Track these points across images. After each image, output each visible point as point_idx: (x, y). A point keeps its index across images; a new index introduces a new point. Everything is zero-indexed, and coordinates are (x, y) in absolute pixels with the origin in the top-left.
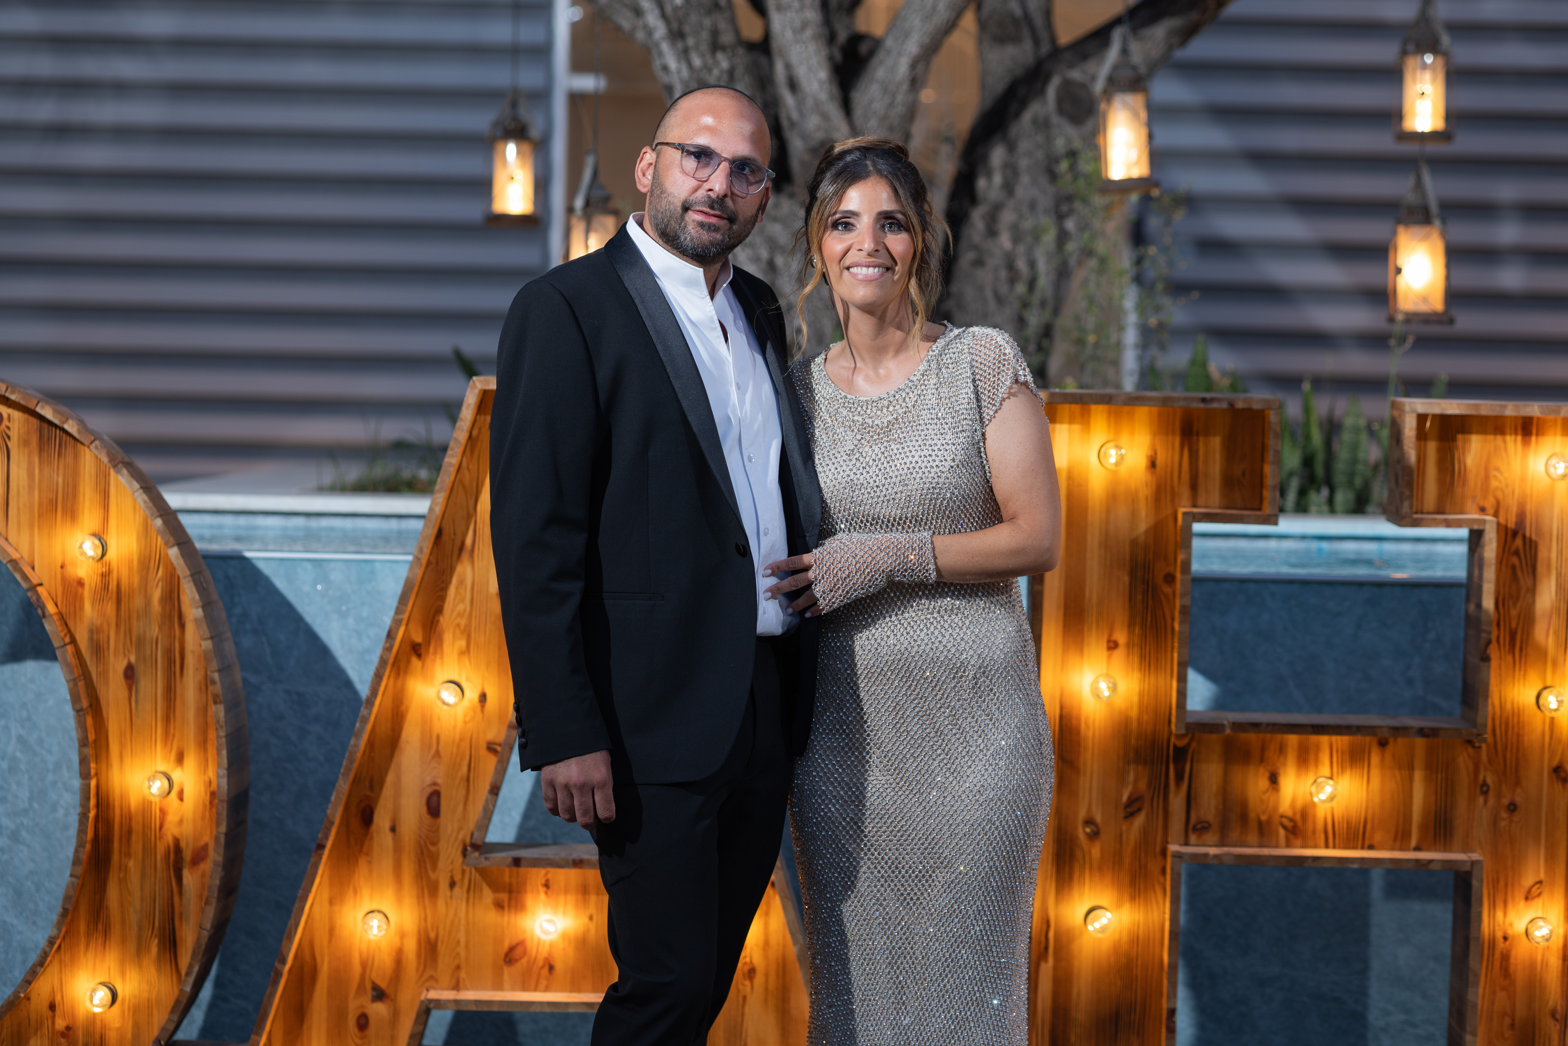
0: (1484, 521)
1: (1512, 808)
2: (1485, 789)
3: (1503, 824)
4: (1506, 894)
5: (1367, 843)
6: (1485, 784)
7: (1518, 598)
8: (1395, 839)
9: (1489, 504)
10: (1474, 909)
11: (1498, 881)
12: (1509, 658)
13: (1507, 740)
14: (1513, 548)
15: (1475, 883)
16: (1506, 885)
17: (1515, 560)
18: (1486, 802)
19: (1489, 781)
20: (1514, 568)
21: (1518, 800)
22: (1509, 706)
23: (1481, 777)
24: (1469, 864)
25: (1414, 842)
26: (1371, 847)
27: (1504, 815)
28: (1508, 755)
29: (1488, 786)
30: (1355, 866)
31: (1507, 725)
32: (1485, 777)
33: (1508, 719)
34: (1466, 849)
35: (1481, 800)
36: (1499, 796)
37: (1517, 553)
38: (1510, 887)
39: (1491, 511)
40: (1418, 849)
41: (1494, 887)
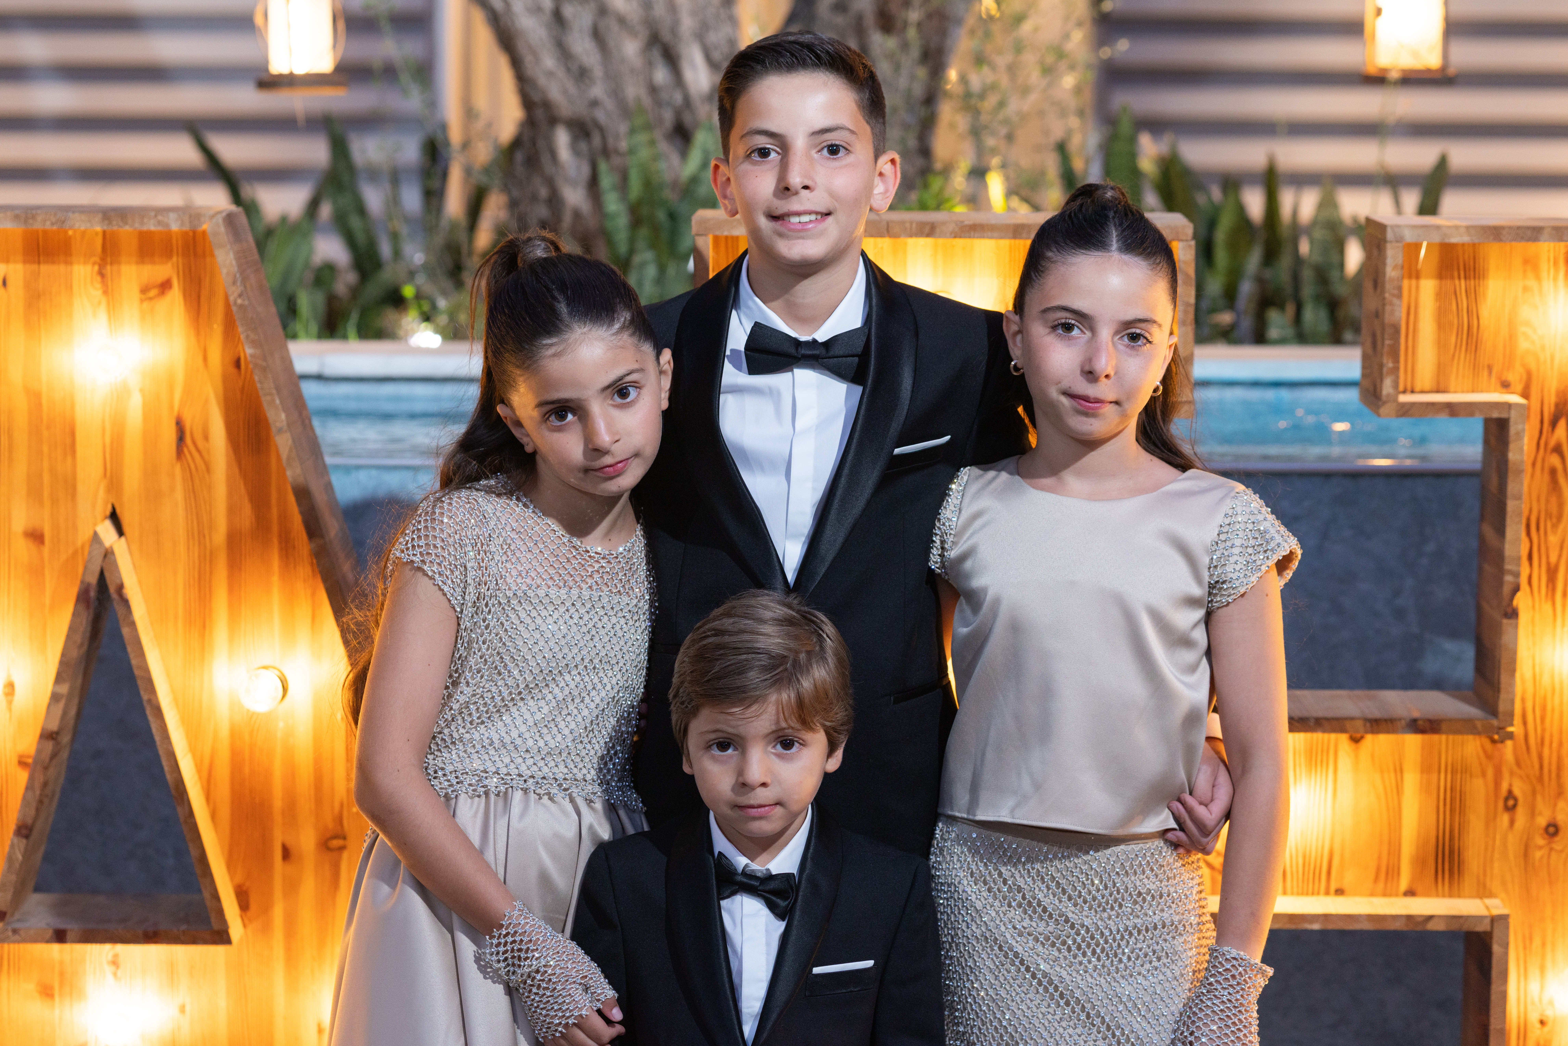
0: (1509, 406)
1: (1552, 830)
2: (1511, 803)
3: (1538, 854)
4: (1543, 957)
5: (1333, 888)
6: (1510, 794)
7: (1560, 517)
8: (1376, 879)
9: (1515, 377)
10: (1495, 988)
11: (1531, 939)
12: (1548, 607)
13: (1543, 730)
14: (1552, 443)
15: (1496, 948)
16: (1544, 944)
17: (1555, 460)
18: (1512, 822)
19: (1517, 792)
20: (1553, 472)
21: (1561, 818)
22: (1546, 680)
23: (1505, 787)
24: (1488, 921)
25: (1404, 885)
26: (1340, 892)
27: (1540, 841)
28: (1546, 752)
29: (1516, 800)
30: (1316, 927)
31: (1544, 708)
32: (1510, 785)
33: (1545, 698)
34: (1483, 892)
35: (1505, 818)
36: (1532, 813)
37: (1558, 450)
38: (1549, 947)
39: (1519, 387)
40: (1410, 893)
41: (1525, 948)
